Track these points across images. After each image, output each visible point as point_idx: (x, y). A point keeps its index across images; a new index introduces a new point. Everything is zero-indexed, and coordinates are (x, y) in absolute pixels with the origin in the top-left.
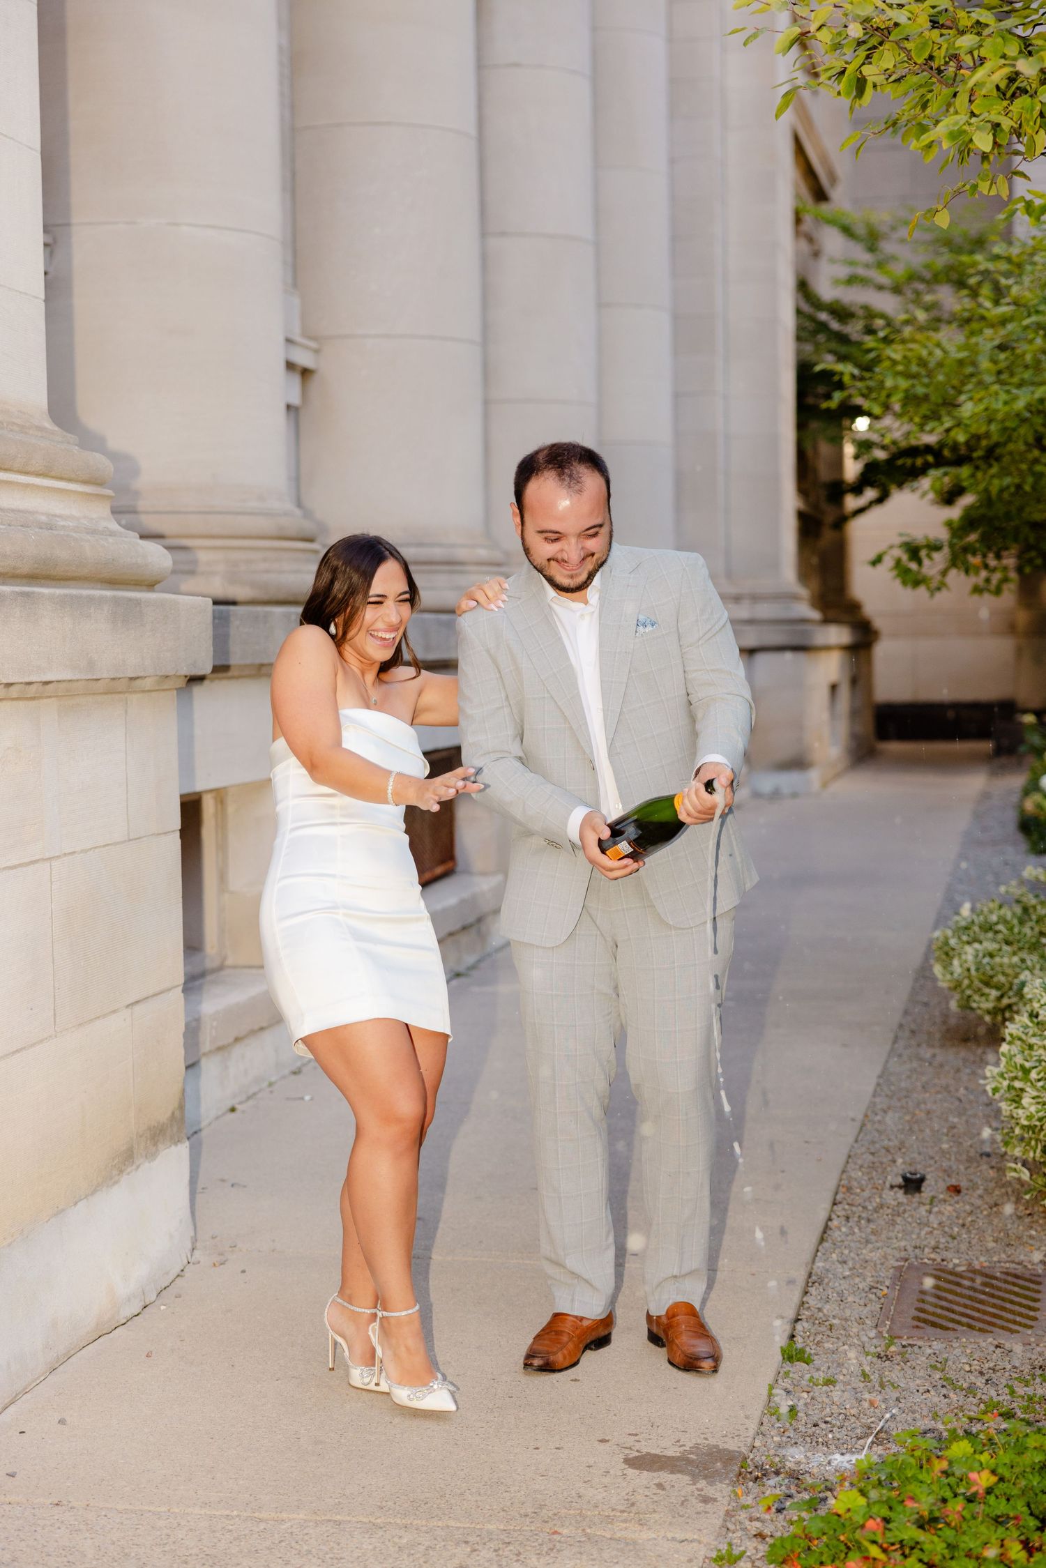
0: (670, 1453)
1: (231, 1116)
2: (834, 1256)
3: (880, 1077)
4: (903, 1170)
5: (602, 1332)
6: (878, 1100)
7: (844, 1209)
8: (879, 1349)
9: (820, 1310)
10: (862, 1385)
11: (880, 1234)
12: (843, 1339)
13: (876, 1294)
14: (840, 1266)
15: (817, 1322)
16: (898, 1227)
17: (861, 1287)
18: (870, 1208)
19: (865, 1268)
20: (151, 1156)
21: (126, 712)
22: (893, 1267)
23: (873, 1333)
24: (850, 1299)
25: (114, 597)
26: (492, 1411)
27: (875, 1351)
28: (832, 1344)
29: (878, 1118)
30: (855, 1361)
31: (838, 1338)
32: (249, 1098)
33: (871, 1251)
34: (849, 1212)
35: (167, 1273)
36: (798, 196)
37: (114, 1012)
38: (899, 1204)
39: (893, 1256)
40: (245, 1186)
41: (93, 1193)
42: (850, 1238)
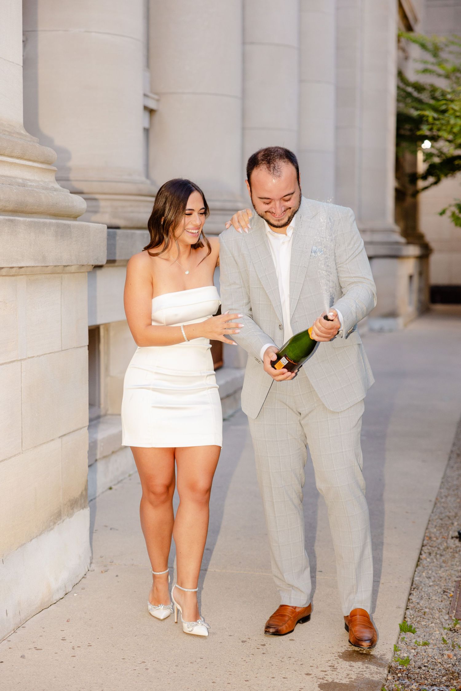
0: (344, 682)
1: (110, 492)
2: (424, 574)
3: (443, 478)
4: (458, 528)
5: (305, 615)
6: (442, 491)
7: (428, 549)
8: (450, 626)
9: (418, 603)
10: (443, 646)
11: (447, 563)
12: (432, 620)
13: (447, 595)
14: (427, 580)
15: (417, 610)
16: (457, 559)
17: (439, 591)
18: (441, 548)
19: (441, 581)
20: (70, 515)
21: (62, 283)
22: (455, 581)
23: (447, 617)
24: (434, 598)
25: (57, 223)
26: (249, 656)
27: (448, 627)
28: (426, 622)
29: (443, 500)
30: (438, 632)
31: (428, 619)
32: (119, 482)
33: (443, 572)
34: (431, 550)
35: (78, 576)
36: (399, 29)
37: (53, 440)
38: (457, 547)
39: (455, 575)
40: (117, 530)
41: (40, 535)
42: (432, 564)
